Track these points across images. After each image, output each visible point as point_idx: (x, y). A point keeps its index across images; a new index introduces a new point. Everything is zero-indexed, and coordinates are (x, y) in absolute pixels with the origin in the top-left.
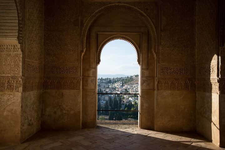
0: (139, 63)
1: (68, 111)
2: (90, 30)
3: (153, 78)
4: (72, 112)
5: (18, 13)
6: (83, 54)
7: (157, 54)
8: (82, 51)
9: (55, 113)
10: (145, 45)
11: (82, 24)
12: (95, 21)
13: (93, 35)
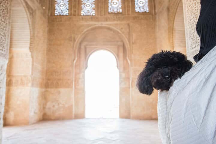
0: (118, 68)
1: (63, 104)
2: (80, 44)
3: (128, 78)
4: (67, 106)
5: (30, 31)
6: (75, 62)
7: (131, 60)
8: (74, 59)
9: (54, 106)
10: (121, 54)
11: (75, 40)
12: (84, 38)
13: (83, 47)
